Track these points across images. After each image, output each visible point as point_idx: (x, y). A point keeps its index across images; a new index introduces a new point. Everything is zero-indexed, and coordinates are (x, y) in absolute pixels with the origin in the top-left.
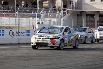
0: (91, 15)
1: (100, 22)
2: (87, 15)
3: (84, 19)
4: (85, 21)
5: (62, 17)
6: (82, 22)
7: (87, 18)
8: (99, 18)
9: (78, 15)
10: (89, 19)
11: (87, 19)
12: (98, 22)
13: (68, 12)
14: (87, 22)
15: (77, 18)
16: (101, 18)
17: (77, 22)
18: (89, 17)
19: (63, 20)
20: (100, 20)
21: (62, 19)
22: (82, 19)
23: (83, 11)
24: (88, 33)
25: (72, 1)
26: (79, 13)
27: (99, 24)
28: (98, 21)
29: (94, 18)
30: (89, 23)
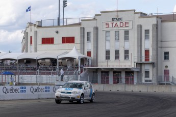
0: (106, 72)
1: (114, 79)
2: (102, 72)
3: (99, 76)
5: (79, 74)
6: (97, 78)
8: (113, 74)
9: (94, 72)
10: (104, 76)
13: (85, 69)
14: (102, 78)
15: (93, 75)
16: (115, 74)
17: (93, 78)
18: (103, 74)
19: (80, 77)
22: (97, 76)
23: (99, 69)
25: (89, 60)
26: (95, 71)
29: (109, 74)
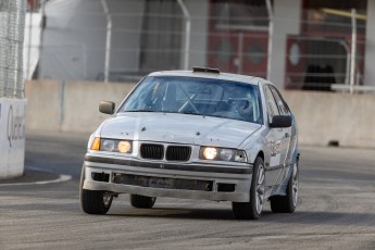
1: (305, 46)
4: (203, 34)
6: (176, 43)
7: (213, 12)
8: (304, 17)
10: (232, 22)
11: (212, 25)
12: (295, 49)
14: (213, 44)
15: (147, 10)
16: (316, 17)
17: (144, 41)
18: (226, 6)
19: (44, 24)
20: (305, 28)
21: (37, 18)
22: (178, 24)
24: (271, 126)
27: (295, 57)
28: (291, 41)
29: (266, 14)
30: (224, 53)
